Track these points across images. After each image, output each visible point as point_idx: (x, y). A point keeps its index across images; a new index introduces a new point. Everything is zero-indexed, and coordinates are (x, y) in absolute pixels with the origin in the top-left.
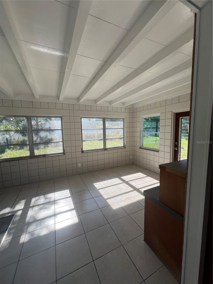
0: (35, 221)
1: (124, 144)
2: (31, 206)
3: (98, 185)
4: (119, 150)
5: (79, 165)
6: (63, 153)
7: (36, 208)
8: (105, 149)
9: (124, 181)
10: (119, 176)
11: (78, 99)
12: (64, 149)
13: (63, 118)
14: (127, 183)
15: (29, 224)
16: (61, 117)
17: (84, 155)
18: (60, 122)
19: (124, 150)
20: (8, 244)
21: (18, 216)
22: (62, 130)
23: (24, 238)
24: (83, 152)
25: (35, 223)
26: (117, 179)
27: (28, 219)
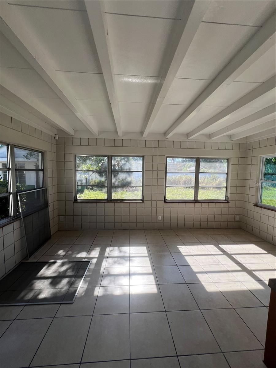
0: (109, 275)
1: (226, 196)
2: (106, 257)
3: (184, 249)
4: (218, 205)
5: (160, 218)
6: (142, 200)
7: (110, 260)
8: (196, 201)
9: (225, 253)
10: (217, 243)
11: (165, 134)
12: (143, 196)
13: (146, 158)
14: (230, 256)
15: (103, 276)
16: (143, 157)
17: (167, 205)
18: (141, 162)
19: (226, 205)
20: (83, 292)
21: (93, 264)
22: (143, 172)
23: (98, 292)
24: (165, 201)
25: (109, 278)
26: (213, 246)
27: (102, 270)
